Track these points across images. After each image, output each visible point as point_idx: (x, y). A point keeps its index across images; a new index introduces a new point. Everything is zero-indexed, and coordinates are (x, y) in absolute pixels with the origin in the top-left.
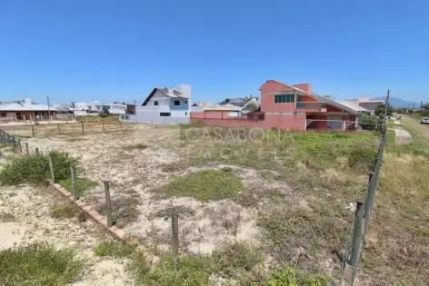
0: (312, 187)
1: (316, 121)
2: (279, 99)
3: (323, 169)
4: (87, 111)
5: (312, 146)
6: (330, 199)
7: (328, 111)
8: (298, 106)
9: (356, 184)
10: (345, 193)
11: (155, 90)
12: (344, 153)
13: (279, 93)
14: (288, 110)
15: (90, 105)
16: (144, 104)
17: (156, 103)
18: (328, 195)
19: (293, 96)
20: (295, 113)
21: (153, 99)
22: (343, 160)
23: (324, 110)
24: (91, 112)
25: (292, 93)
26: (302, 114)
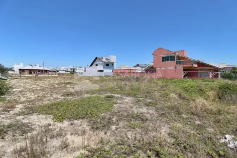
0: (179, 113)
1: (190, 73)
2: (165, 59)
3: (194, 100)
4: (65, 71)
5: (186, 85)
6: (199, 128)
7: (198, 66)
8: (178, 63)
9: (228, 113)
10: (217, 122)
11: (96, 58)
12: (212, 89)
13: (165, 56)
14: (171, 66)
15: (67, 68)
16: (91, 66)
17: (97, 65)
18: (198, 122)
19: (174, 57)
20: (176, 67)
21: (95, 63)
22: (212, 94)
23: (196, 66)
24: (68, 71)
25: (173, 55)
26: (180, 68)
